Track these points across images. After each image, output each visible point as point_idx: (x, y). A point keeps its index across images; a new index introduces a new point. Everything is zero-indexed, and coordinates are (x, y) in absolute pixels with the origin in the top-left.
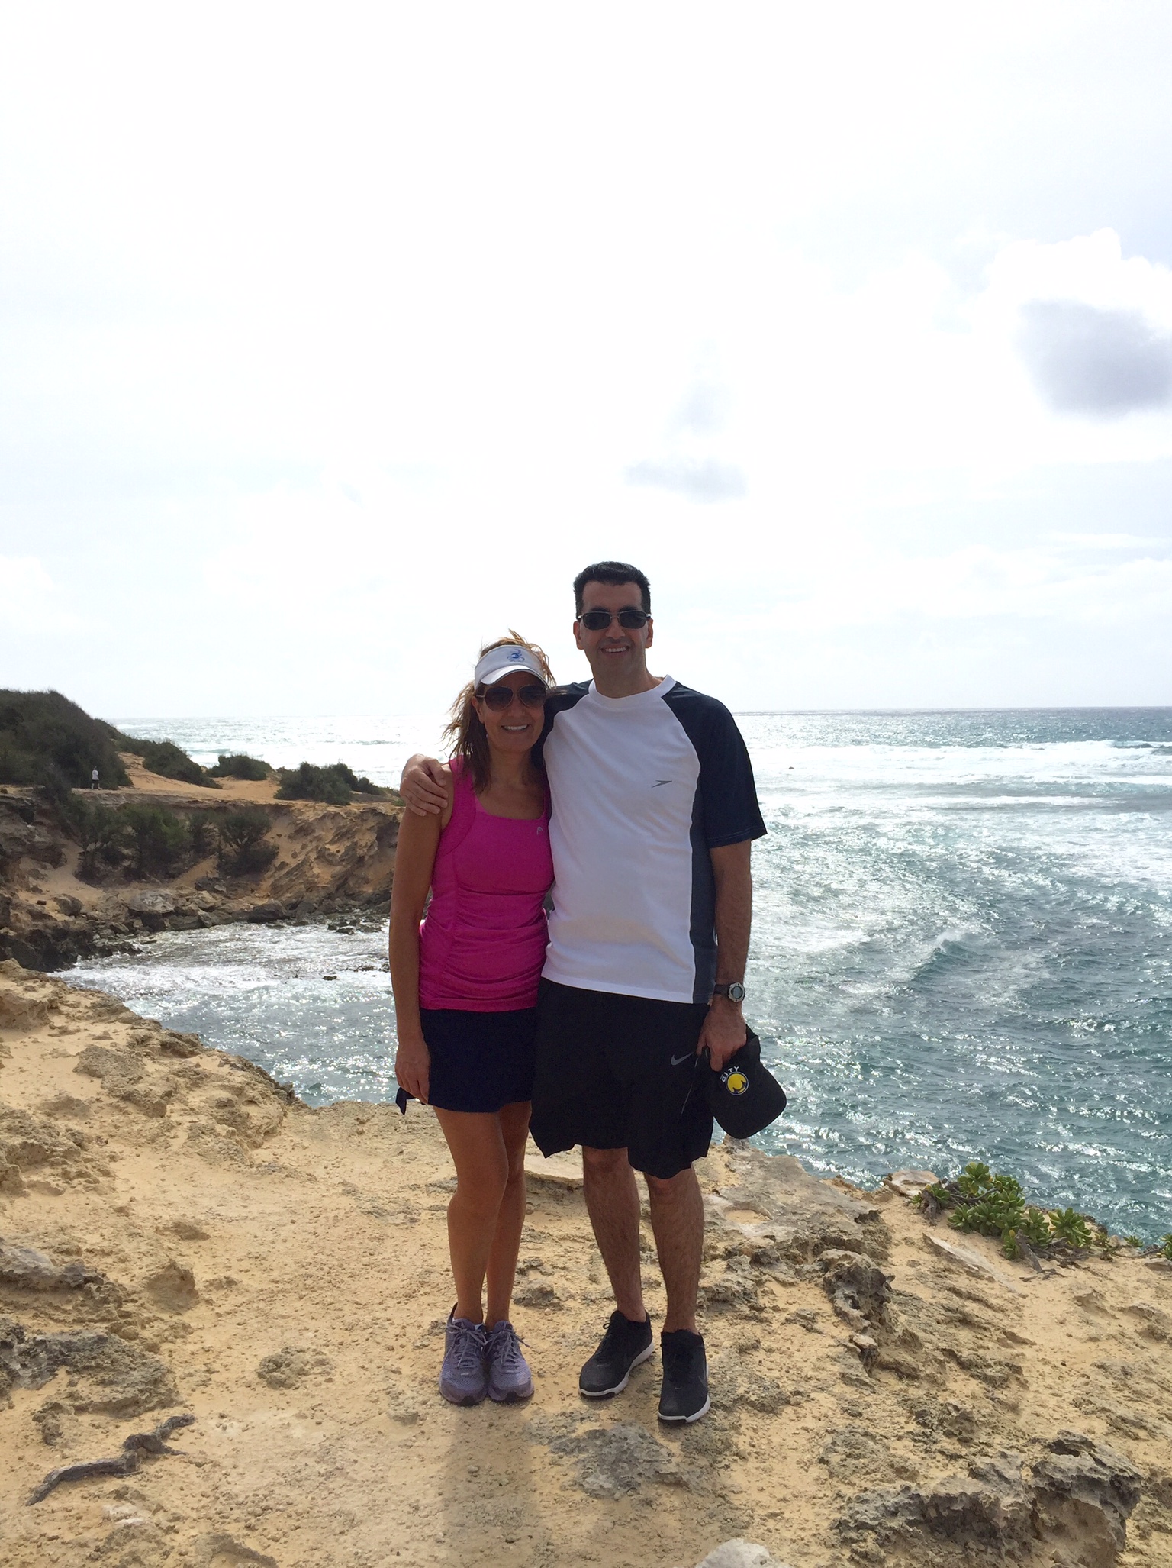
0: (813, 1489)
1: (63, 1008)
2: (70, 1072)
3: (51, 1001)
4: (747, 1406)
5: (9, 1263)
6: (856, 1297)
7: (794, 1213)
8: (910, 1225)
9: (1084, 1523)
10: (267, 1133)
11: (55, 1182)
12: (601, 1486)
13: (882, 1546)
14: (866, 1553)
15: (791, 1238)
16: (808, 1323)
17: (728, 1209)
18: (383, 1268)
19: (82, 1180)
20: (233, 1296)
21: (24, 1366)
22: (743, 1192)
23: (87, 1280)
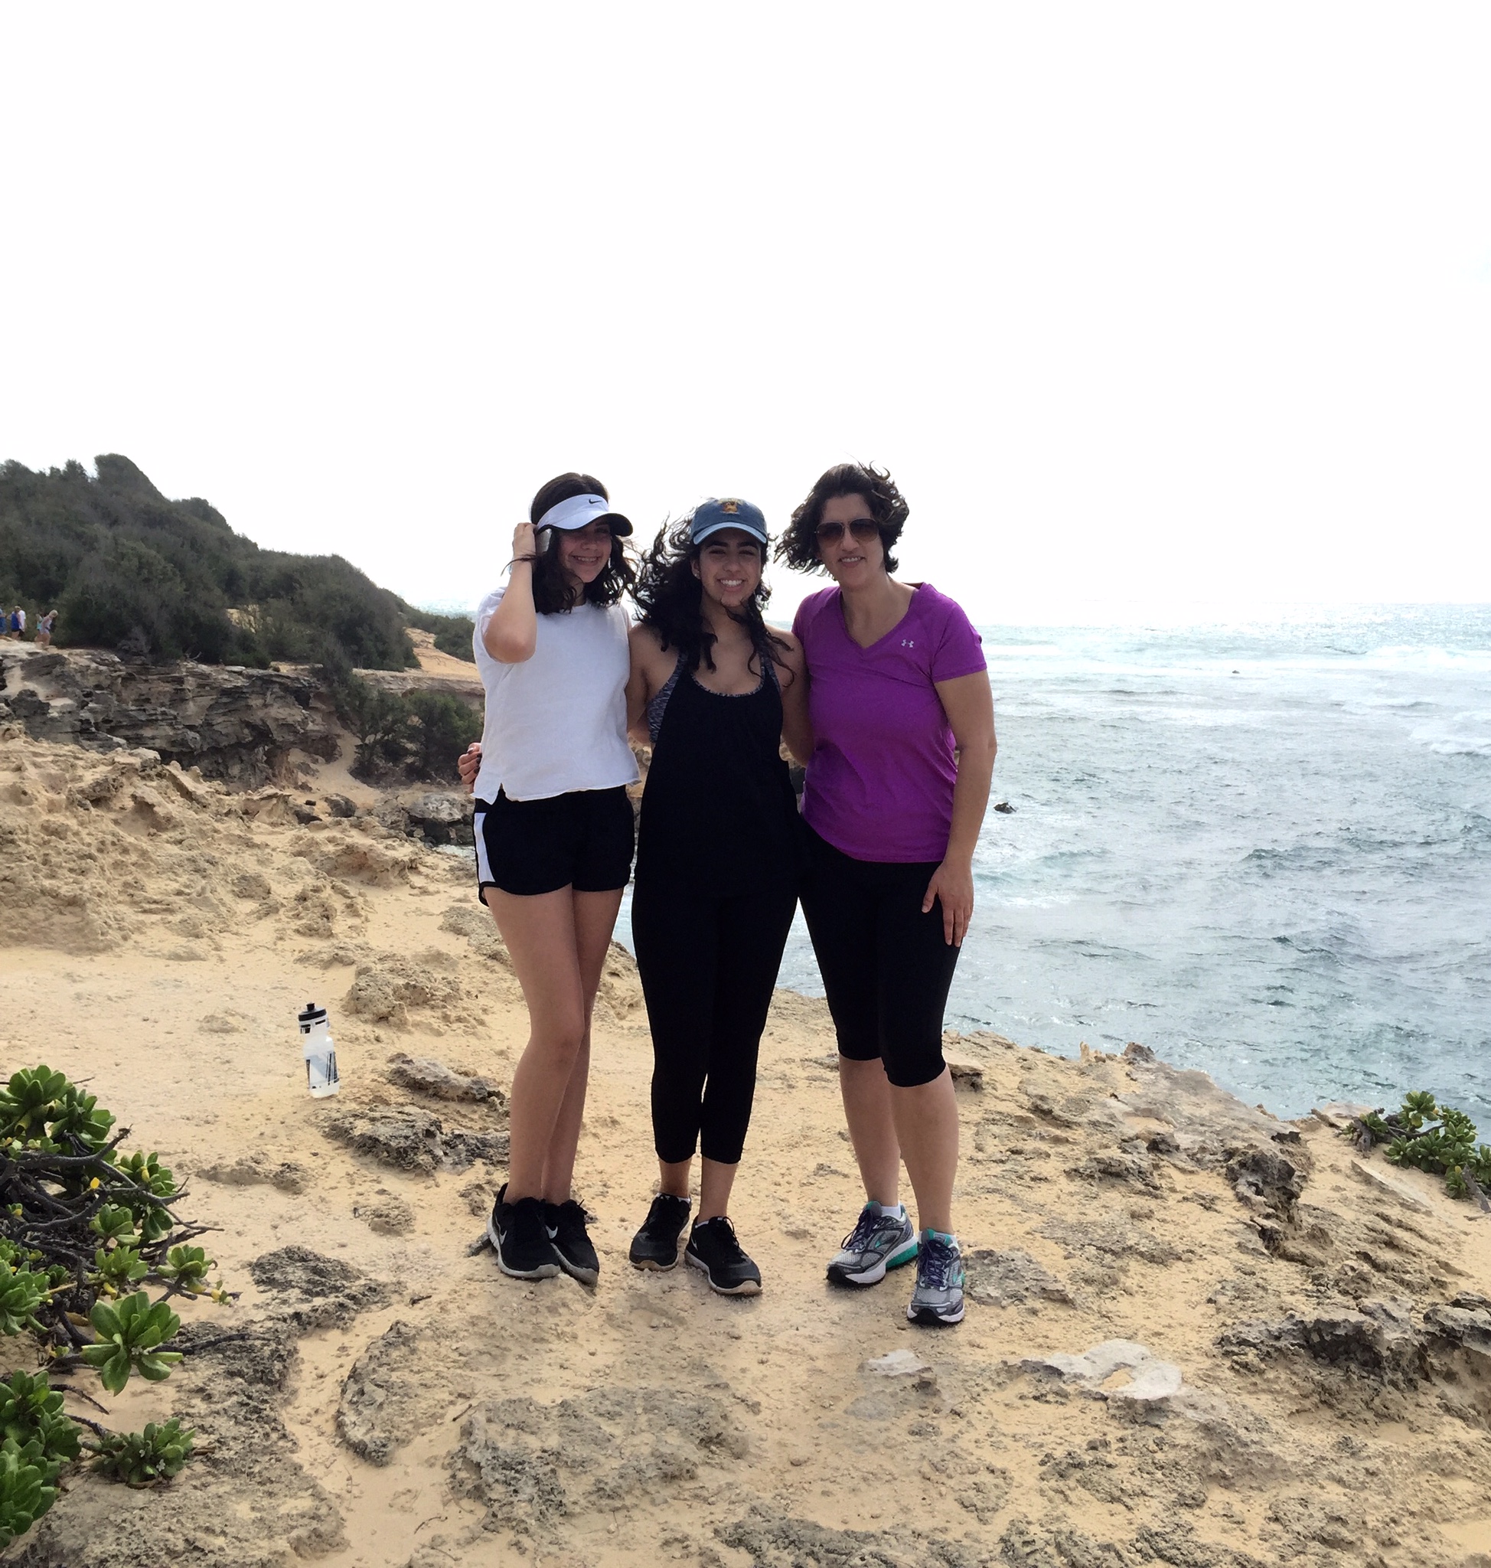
0: (1200, 1321)
1: (422, 869)
2: (435, 928)
3: (412, 861)
4: (1135, 1256)
5: (420, 1071)
6: (1261, 1185)
7: (1202, 1125)
8: (1339, 1155)
9: (1475, 1373)
10: (631, 1006)
11: (436, 1024)
12: (989, 1295)
13: (1262, 1360)
14: (1247, 1364)
15: (1197, 1146)
16: (1208, 1204)
17: (1127, 1114)
18: (762, 1123)
19: (461, 1025)
20: (618, 1134)
21: (446, 1154)
22: (1144, 1099)
23: (490, 1094)
